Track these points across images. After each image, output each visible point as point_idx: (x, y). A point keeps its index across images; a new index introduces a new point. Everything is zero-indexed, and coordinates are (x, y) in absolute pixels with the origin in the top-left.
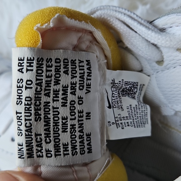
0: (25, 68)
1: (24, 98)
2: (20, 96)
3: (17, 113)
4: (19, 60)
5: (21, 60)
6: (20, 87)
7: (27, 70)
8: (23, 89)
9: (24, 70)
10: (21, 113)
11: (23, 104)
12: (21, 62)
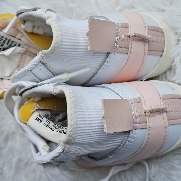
0: (41, 119)
1: (52, 127)
2: (51, 128)
3: (57, 132)
4: (36, 120)
5: (37, 119)
6: (47, 126)
7: (42, 119)
8: (49, 125)
9: (42, 120)
10: (58, 130)
11: (55, 129)
12: (38, 119)
